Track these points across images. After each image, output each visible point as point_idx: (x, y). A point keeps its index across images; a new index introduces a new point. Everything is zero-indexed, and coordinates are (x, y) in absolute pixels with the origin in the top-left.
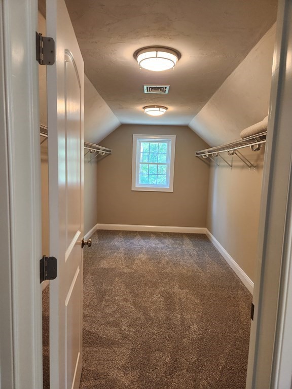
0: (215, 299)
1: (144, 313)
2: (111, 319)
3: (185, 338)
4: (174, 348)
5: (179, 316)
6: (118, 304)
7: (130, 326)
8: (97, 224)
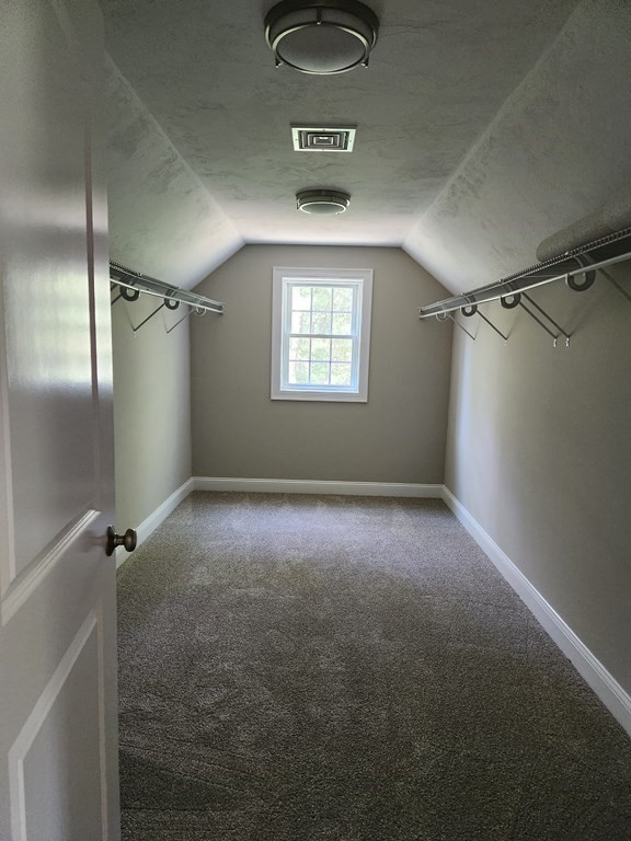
0: (471, 665)
1: (295, 708)
2: (210, 726)
3: (397, 778)
4: (370, 810)
5: (384, 715)
6: (229, 684)
7: (257, 745)
8: (192, 479)
